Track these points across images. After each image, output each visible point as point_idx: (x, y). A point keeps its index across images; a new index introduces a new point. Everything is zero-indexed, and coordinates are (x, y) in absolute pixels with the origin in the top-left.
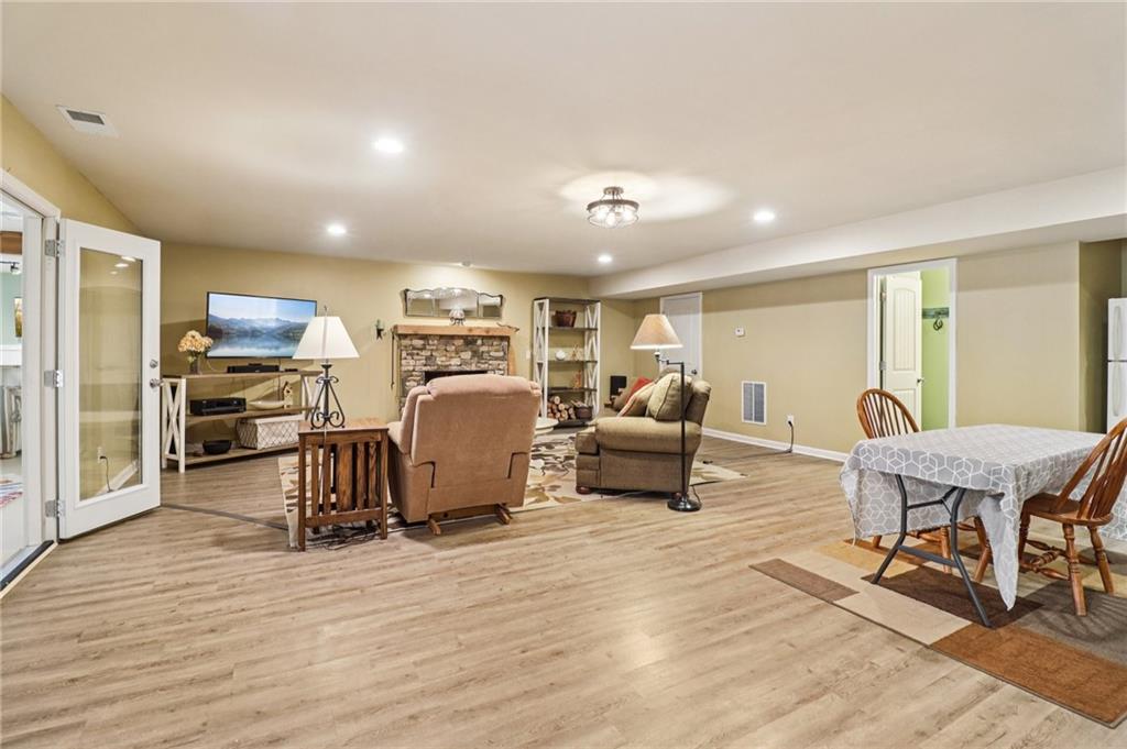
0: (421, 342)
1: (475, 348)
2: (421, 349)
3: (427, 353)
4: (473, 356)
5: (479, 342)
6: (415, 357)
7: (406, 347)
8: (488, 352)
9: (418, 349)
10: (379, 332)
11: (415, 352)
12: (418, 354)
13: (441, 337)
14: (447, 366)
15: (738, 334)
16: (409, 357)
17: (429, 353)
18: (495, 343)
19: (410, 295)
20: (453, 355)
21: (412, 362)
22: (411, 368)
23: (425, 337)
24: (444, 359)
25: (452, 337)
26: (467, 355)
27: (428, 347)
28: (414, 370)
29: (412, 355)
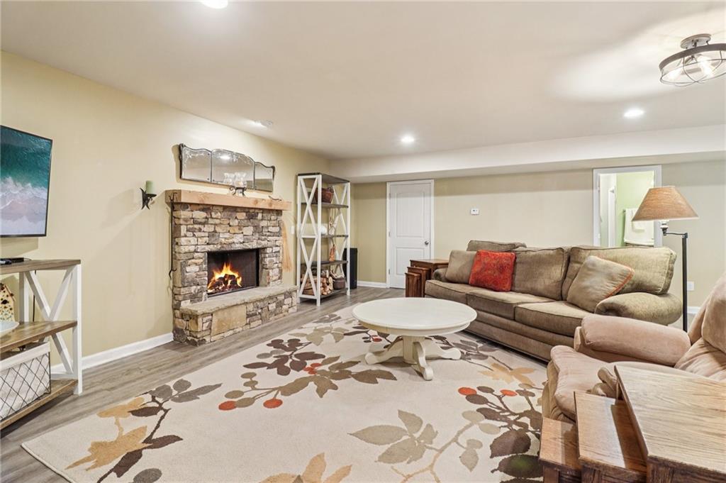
0: (203, 214)
1: (256, 222)
2: (204, 224)
3: (210, 229)
4: (254, 232)
5: (260, 216)
6: (197, 234)
7: (186, 220)
8: (267, 227)
9: (200, 223)
10: (147, 198)
11: (197, 226)
12: (200, 230)
13: (225, 208)
14: (230, 244)
15: (473, 213)
16: (190, 234)
17: (212, 229)
18: (273, 217)
19: (186, 152)
20: (237, 231)
21: (193, 240)
22: (192, 248)
23: (207, 208)
24: (227, 235)
25: (235, 209)
26: (249, 231)
27: (211, 221)
28: (196, 251)
29: (193, 230)
